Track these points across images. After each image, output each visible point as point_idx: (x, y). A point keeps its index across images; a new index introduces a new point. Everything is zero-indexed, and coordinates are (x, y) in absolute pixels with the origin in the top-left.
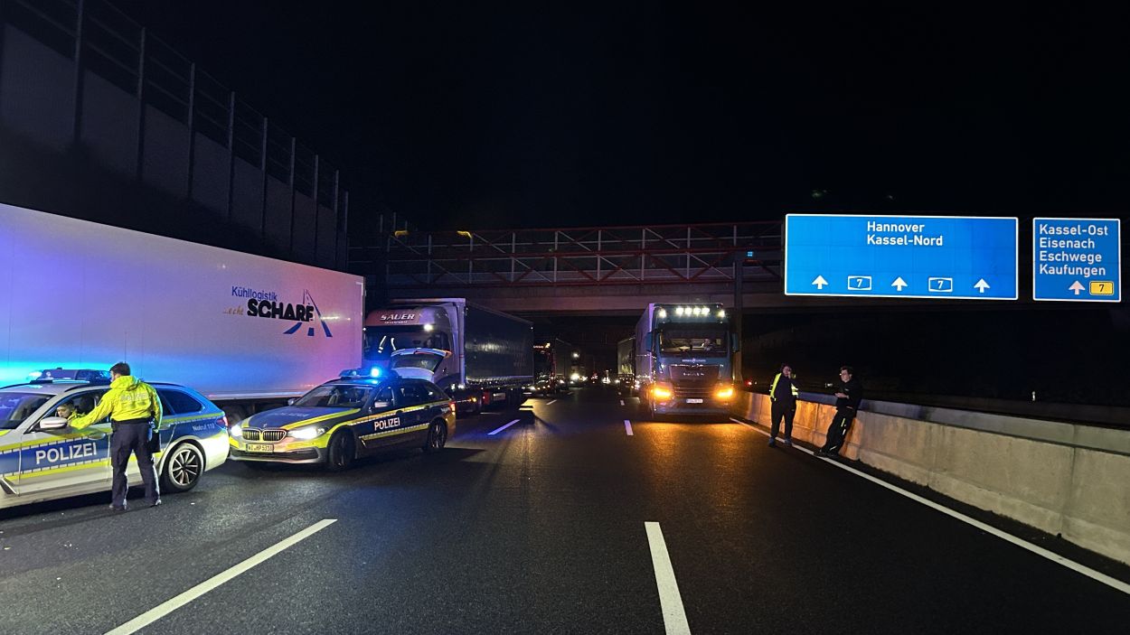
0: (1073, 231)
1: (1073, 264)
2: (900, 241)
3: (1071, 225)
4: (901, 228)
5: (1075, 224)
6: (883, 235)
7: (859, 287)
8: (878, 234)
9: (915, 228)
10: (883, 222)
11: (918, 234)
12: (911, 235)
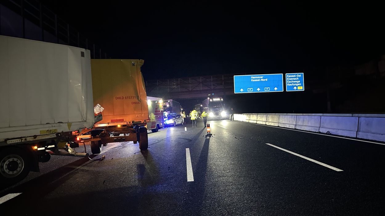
0: (294, 76)
1: (294, 83)
2: (258, 80)
3: (293, 75)
4: (258, 77)
5: (294, 75)
6: (255, 79)
7: (250, 91)
8: (253, 79)
9: (261, 77)
10: (254, 76)
11: (262, 78)
12: (261, 79)
